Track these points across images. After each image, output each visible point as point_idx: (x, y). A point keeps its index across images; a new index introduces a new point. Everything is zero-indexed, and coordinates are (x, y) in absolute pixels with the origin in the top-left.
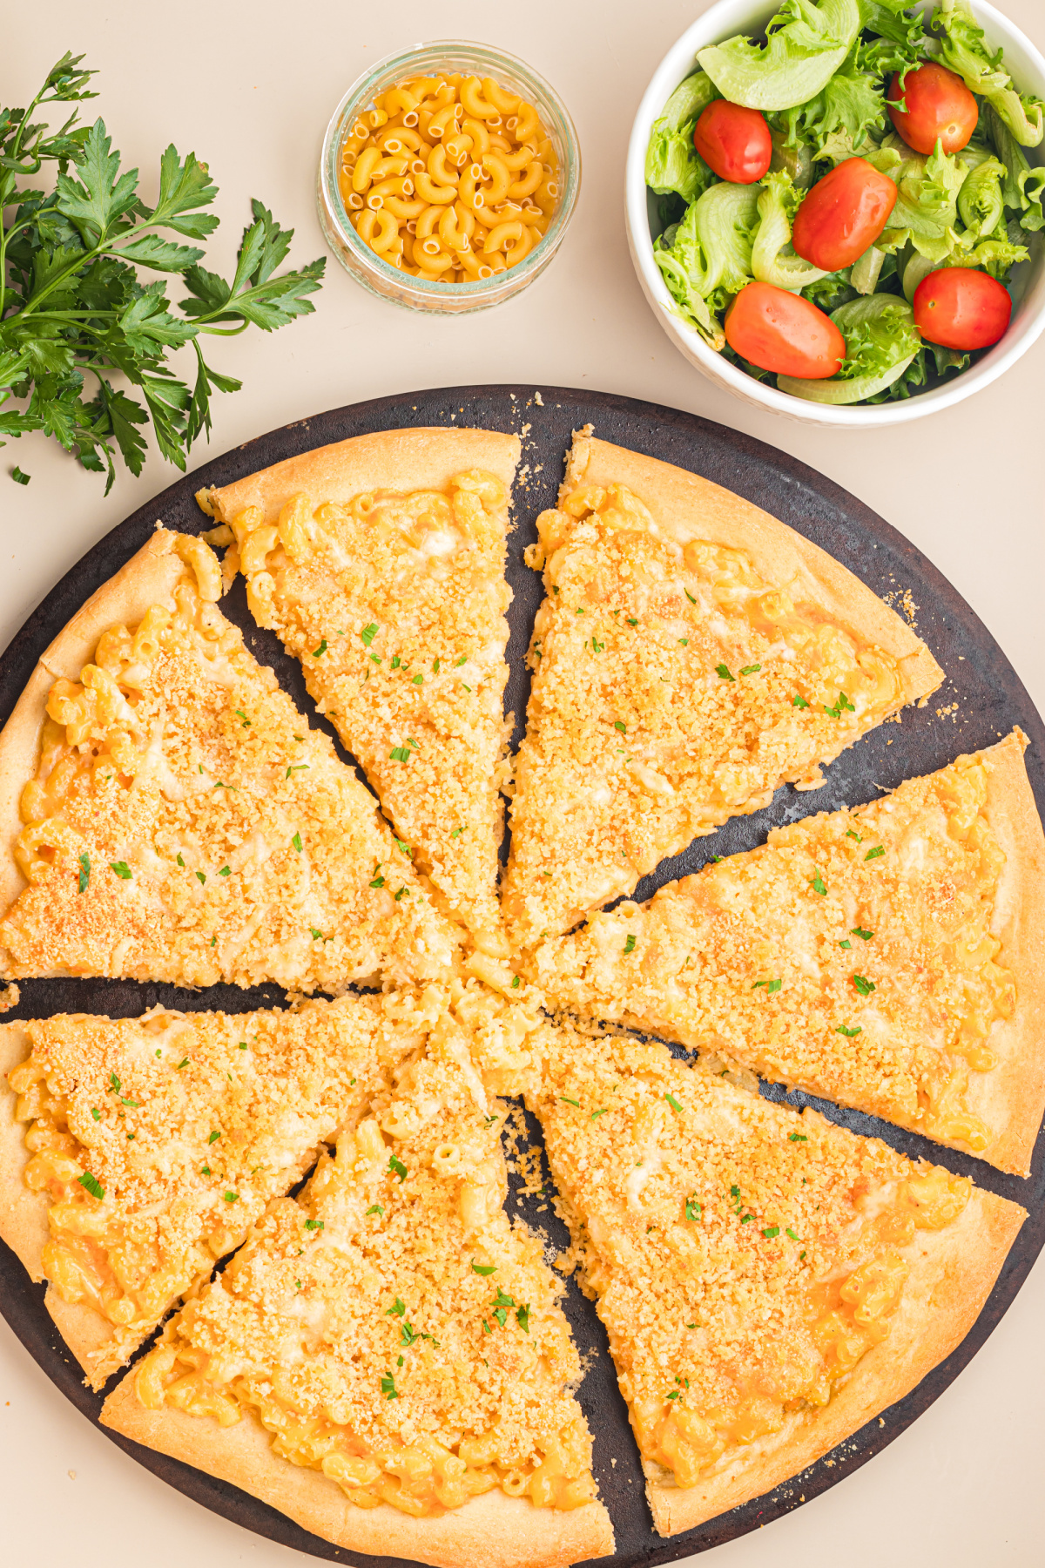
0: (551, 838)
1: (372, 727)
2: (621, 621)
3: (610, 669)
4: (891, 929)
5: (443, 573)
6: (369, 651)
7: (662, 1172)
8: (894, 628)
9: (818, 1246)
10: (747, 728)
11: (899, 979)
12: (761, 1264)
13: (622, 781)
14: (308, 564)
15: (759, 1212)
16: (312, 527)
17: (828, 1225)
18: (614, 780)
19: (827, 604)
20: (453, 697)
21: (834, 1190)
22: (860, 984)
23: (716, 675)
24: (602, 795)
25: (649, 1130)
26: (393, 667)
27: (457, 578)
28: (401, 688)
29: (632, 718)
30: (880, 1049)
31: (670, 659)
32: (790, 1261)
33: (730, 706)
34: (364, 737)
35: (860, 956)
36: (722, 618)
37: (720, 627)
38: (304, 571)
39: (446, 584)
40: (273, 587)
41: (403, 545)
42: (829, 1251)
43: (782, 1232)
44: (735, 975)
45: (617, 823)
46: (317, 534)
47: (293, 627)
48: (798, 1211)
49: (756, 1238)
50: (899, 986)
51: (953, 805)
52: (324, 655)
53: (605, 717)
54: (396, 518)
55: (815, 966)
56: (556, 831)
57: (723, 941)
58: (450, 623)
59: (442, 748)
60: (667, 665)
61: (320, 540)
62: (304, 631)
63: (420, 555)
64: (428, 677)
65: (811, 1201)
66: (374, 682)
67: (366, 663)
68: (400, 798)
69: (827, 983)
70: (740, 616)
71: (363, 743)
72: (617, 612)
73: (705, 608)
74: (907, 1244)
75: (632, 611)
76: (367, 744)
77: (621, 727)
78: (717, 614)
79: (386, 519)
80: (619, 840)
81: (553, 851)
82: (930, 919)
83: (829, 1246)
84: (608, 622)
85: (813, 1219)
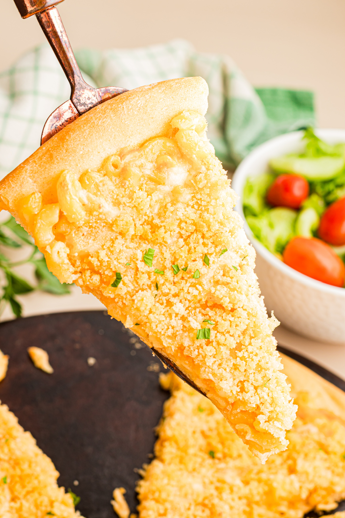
1: (173, 322)
5: (186, 196)
6: (152, 269)
14: (87, 223)
16: (83, 194)
20: (225, 279)
26: (176, 274)
27: (199, 196)
28: (185, 286)
34: (170, 332)
38: (85, 230)
39: (191, 203)
41: (152, 185)
46: (88, 198)
47: (88, 273)
52: (120, 285)
54: (141, 167)
58: (205, 229)
59: (232, 319)
61: (92, 202)
62: (98, 273)
63: (167, 188)
64: (204, 270)
66: (165, 289)
67: (153, 278)
71: (169, 337)
76: (174, 336)
79: (134, 170)
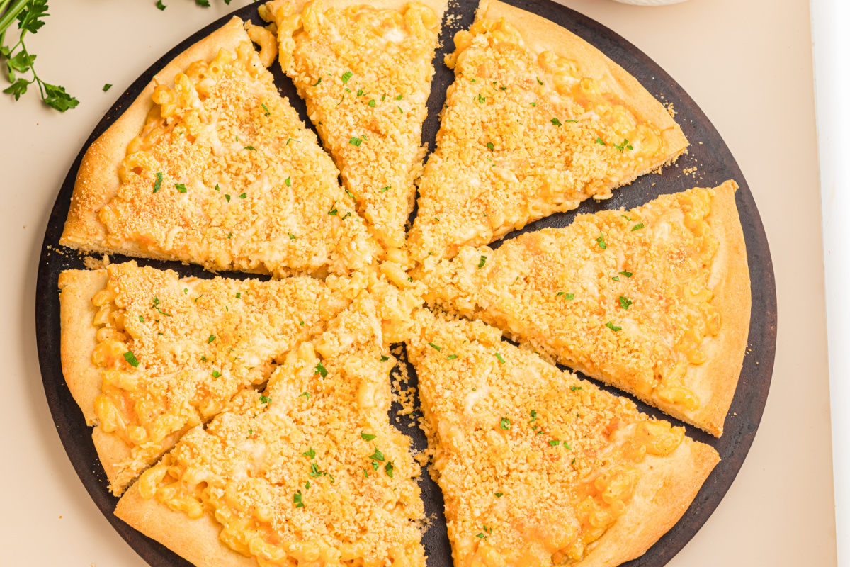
0: (441, 199)
1: (341, 128)
2: (497, 88)
3: (487, 112)
4: (644, 271)
5: (394, 51)
6: (345, 87)
7: (489, 398)
8: (660, 111)
9: (583, 455)
10: (567, 154)
11: (648, 302)
12: (546, 462)
13: (488, 177)
14: (316, 38)
15: (547, 430)
16: (322, 18)
17: (591, 445)
18: (484, 175)
19: (621, 95)
20: (392, 115)
21: (597, 426)
22: (623, 302)
23: (551, 123)
24: (475, 182)
25: (483, 370)
26: (358, 95)
27: (402, 54)
28: (362, 108)
29: (498, 139)
30: (632, 340)
31: (524, 112)
32: (564, 464)
33: (557, 141)
34: (336, 134)
35: (624, 287)
36: (557, 94)
37: (556, 99)
38: (314, 42)
39: (395, 57)
40: (294, 46)
41: (373, 34)
42: (590, 460)
43: (561, 444)
44: (545, 291)
45: (482, 198)
46: (324, 21)
47: (304, 74)
48: (573, 434)
49: (544, 445)
50: (647, 306)
51: (688, 207)
52: (319, 86)
53: (482, 140)
54: (370, 19)
55: (596, 290)
56: (445, 194)
57: (540, 270)
58: (395, 76)
59: (381, 142)
60: (522, 114)
61: (325, 23)
62: (310, 76)
63: (383, 41)
64: (378, 102)
65: (582, 431)
66: (346, 102)
67: (343, 92)
68: (353, 168)
69: (603, 299)
70: (568, 95)
71: (335, 138)
72: (495, 83)
73: (547, 89)
74: (641, 461)
75: (504, 82)
76: (336, 138)
77: (491, 147)
78: (555, 92)
79: (364, 18)
80: (483, 208)
81: (442, 207)
82: (669, 270)
83: (590, 457)
84: (489, 88)
85: (581, 441)
